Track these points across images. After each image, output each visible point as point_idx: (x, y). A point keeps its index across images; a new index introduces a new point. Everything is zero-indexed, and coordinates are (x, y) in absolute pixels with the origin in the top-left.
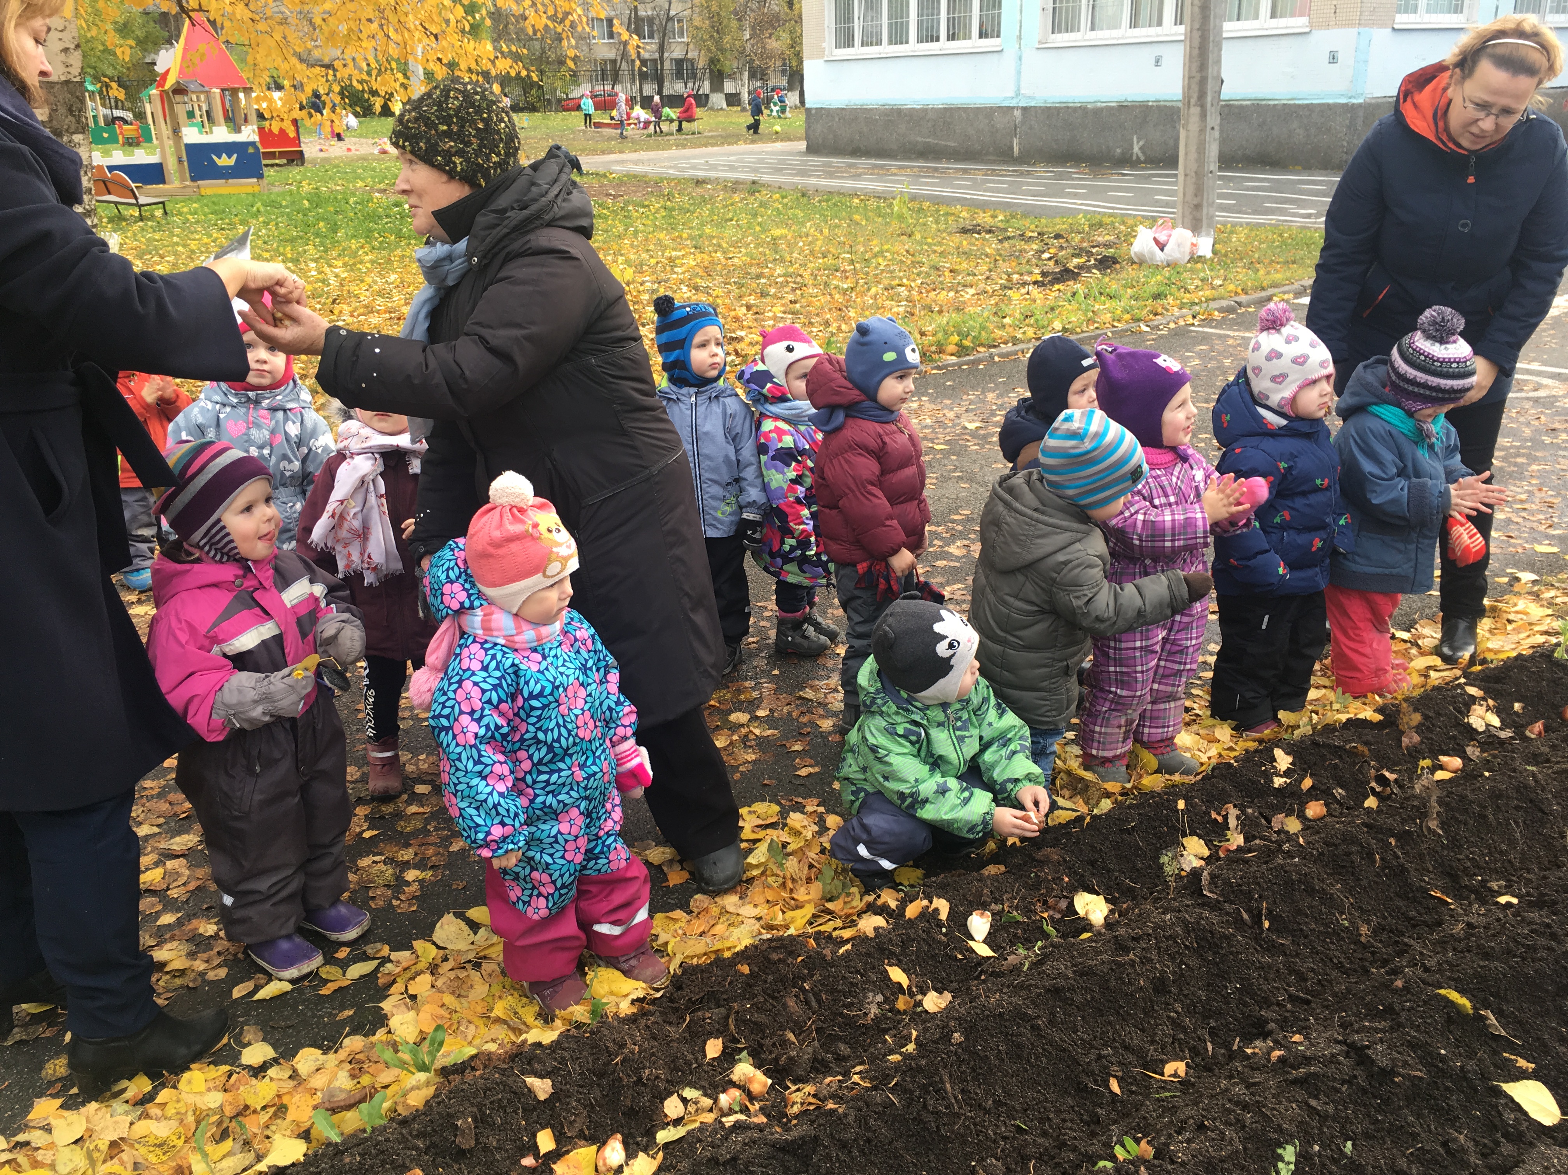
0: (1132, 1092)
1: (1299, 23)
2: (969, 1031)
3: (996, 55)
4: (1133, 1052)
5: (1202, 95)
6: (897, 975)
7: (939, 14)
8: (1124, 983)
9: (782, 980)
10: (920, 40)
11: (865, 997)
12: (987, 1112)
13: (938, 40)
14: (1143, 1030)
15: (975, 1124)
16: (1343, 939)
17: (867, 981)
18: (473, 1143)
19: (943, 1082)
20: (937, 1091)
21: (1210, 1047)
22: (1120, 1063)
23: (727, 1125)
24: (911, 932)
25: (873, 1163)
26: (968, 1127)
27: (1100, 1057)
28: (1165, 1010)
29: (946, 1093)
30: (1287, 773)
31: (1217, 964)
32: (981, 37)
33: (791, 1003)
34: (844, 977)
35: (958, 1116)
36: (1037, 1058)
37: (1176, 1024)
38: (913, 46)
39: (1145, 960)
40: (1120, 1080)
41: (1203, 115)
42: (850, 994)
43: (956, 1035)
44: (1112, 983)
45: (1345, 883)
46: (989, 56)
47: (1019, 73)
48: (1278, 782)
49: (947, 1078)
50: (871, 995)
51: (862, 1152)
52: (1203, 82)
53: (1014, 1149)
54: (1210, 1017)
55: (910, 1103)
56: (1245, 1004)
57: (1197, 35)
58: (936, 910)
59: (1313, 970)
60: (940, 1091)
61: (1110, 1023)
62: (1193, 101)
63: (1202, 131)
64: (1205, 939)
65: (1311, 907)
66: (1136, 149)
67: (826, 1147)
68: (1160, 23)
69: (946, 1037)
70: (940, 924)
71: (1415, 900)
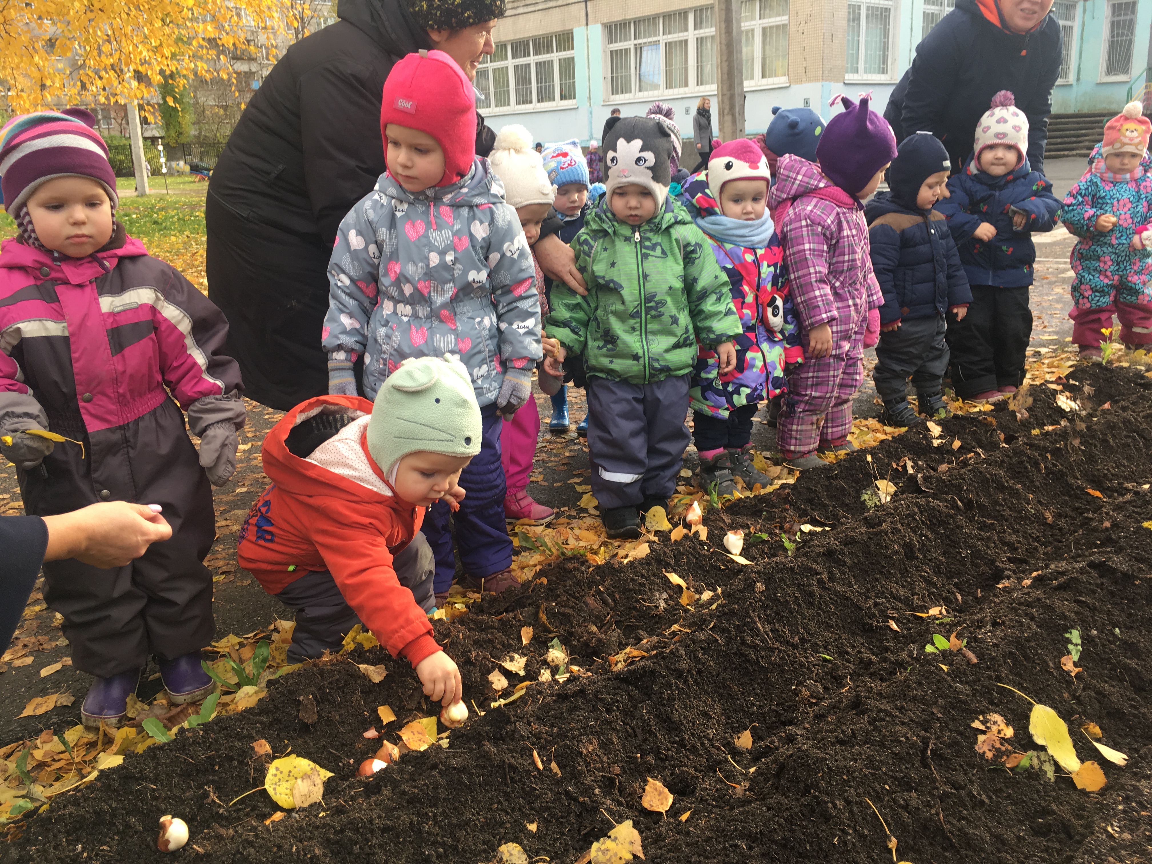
0: (909, 629)
1: (781, 81)
2: (768, 580)
3: (573, 112)
4: (900, 600)
6: (675, 578)
7: (530, 83)
8: (882, 547)
9: (579, 583)
10: (518, 103)
11: (654, 595)
12: (794, 646)
13: (531, 102)
14: (903, 586)
15: (789, 656)
16: (1033, 522)
17: (653, 583)
18: (316, 717)
19: (755, 623)
20: (752, 630)
21: (959, 597)
22: (893, 608)
23: (561, 681)
24: (681, 548)
25: (706, 693)
26: (783, 658)
27: (876, 604)
28: (917, 571)
29: (759, 630)
30: (940, 437)
31: (948, 537)
32: (562, 99)
33: (591, 601)
34: (632, 580)
35: (772, 650)
36: (826, 605)
37: (929, 582)
38: (513, 107)
39: (895, 531)
40: (897, 621)
42: (640, 592)
43: (759, 584)
44: (872, 549)
45: (1024, 485)
46: (568, 112)
47: (591, 123)
48: (936, 443)
49: (757, 619)
50: (657, 594)
51: (695, 681)
52: (732, 98)
53: (826, 673)
54: (953, 577)
55: (729, 641)
56: (977, 566)
57: (725, 65)
58: (697, 532)
59: (1019, 542)
60: (754, 630)
61: (877, 580)
62: (726, 112)
64: (934, 517)
65: (1004, 500)
67: (664, 677)
68: (686, 85)
69: (750, 586)
70: (702, 544)
71: (1077, 497)
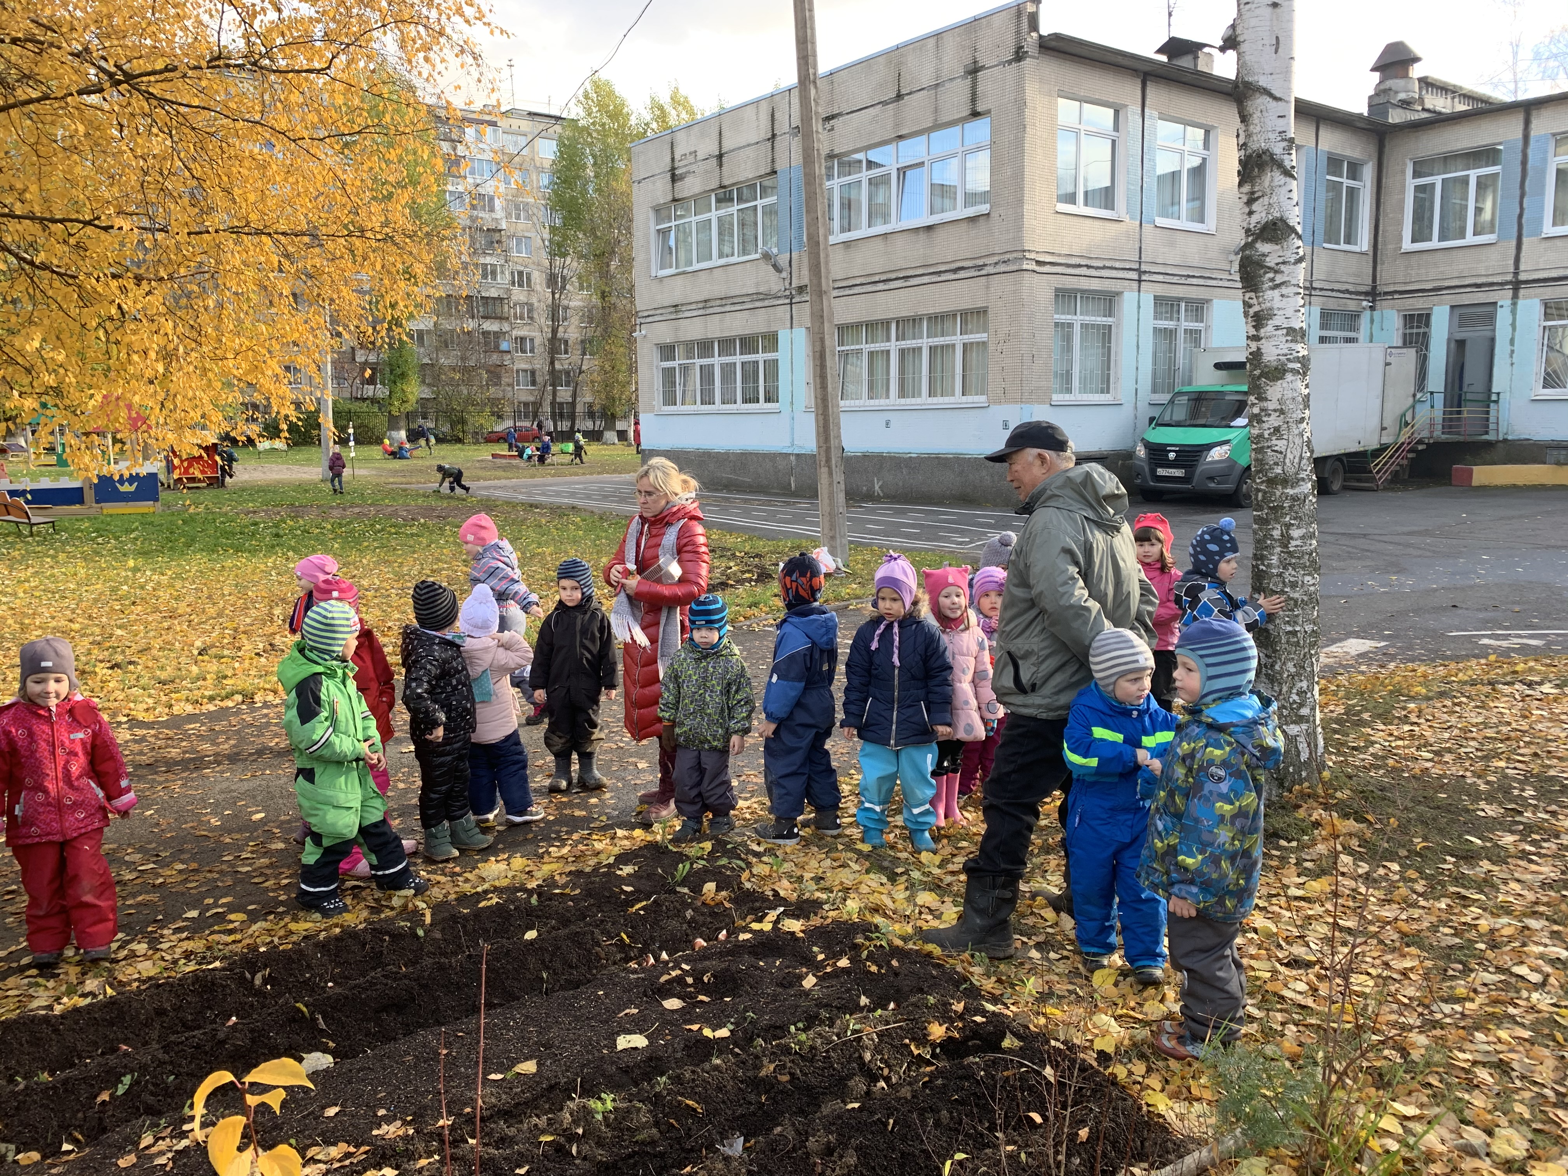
1: (982, 399)
3: (776, 415)
5: (828, 460)
7: (735, 383)
10: (722, 402)
13: (736, 403)
32: (765, 401)
38: (718, 406)
41: (830, 474)
46: (772, 415)
47: (793, 429)
52: (828, 450)
57: (821, 418)
62: (823, 463)
63: (831, 484)
66: (877, 488)
68: (888, 397)
